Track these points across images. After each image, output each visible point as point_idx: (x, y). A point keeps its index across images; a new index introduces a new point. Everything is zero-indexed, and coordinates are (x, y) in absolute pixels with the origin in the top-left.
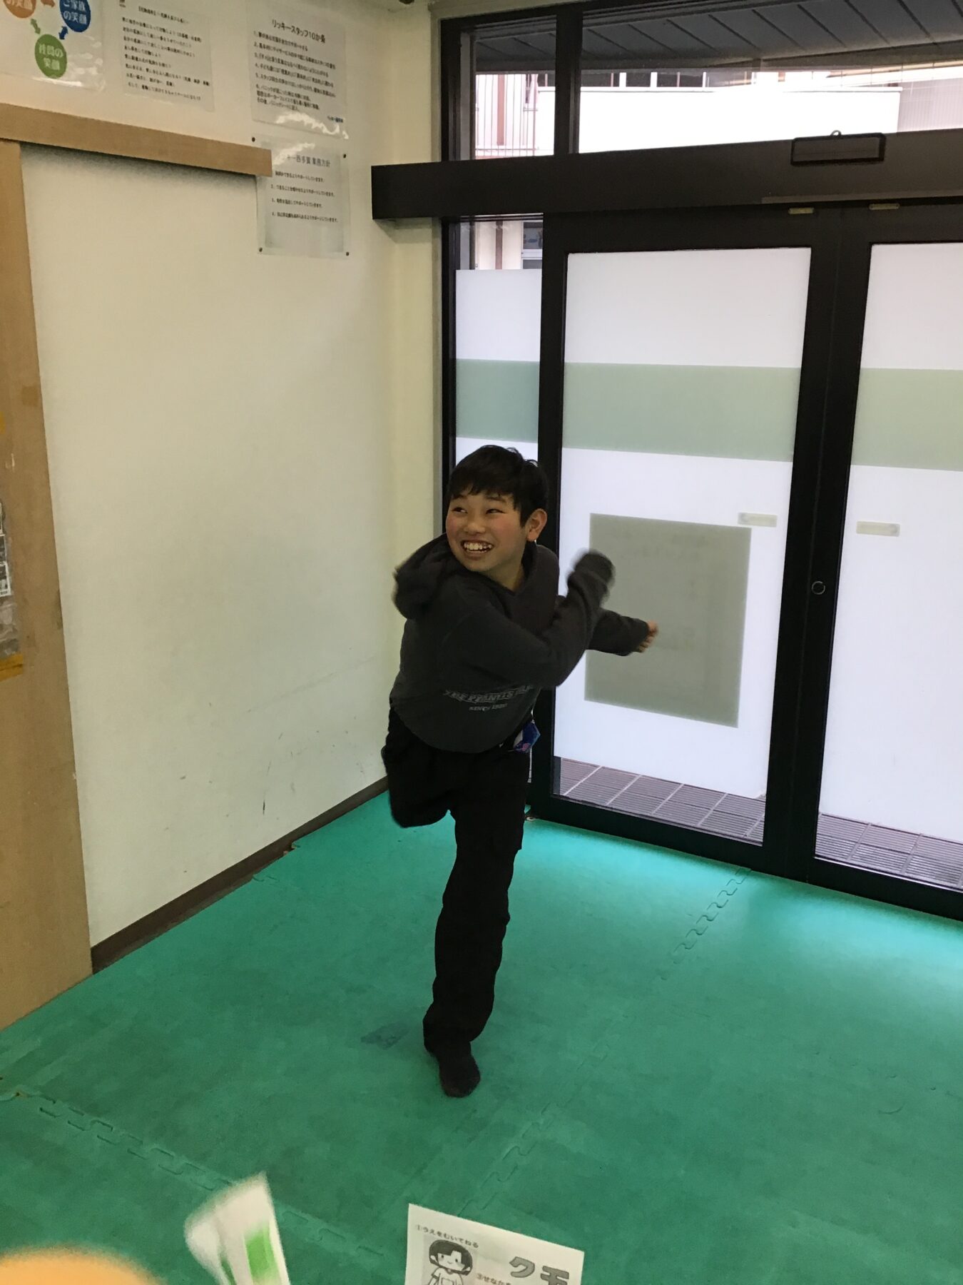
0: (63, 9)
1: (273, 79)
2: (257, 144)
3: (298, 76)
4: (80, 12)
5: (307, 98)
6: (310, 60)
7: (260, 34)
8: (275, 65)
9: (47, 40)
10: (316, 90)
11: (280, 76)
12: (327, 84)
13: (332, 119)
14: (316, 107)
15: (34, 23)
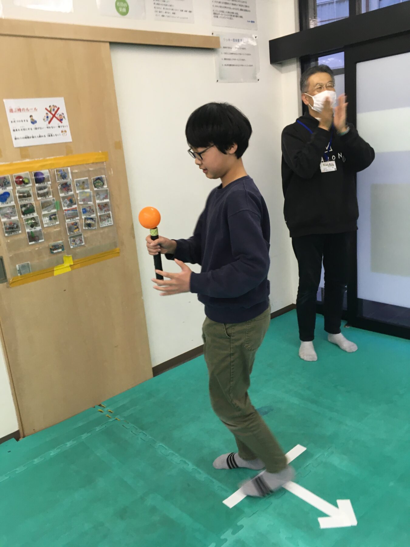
1: (221, 7)
2: (214, 35)
3: (233, 4)
5: (237, 14)
10: (241, 10)
11: (224, 5)
12: (246, 6)
13: (249, 22)
14: (241, 17)
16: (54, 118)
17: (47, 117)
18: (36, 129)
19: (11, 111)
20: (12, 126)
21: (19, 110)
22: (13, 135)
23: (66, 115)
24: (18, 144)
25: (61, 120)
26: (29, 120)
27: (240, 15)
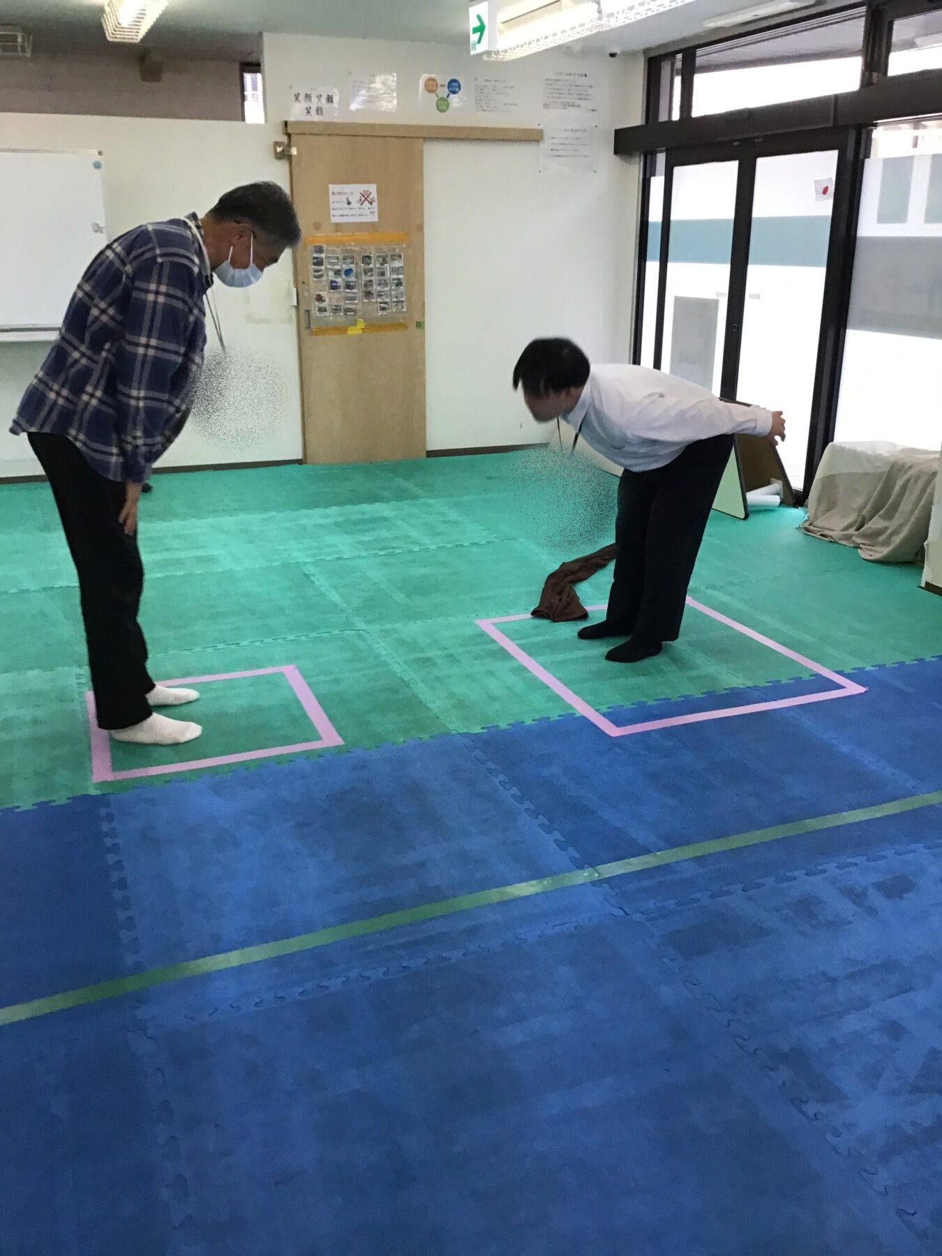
0: (448, 87)
1: (553, 98)
2: (540, 127)
3: (569, 94)
4: (455, 87)
5: (574, 103)
6: (576, 86)
7: (547, 80)
8: (555, 91)
9: (442, 99)
10: (579, 99)
11: (558, 95)
12: (587, 95)
13: (589, 110)
14: (579, 106)
15: (437, 94)
16: (366, 202)
17: (360, 200)
18: (350, 209)
19: (333, 194)
20: (332, 206)
21: (340, 193)
22: (332, 212)
23: (376, 199)
24: (334, 220)
25: (371, 203)
26: (346, 202)
27: (576, 104)
